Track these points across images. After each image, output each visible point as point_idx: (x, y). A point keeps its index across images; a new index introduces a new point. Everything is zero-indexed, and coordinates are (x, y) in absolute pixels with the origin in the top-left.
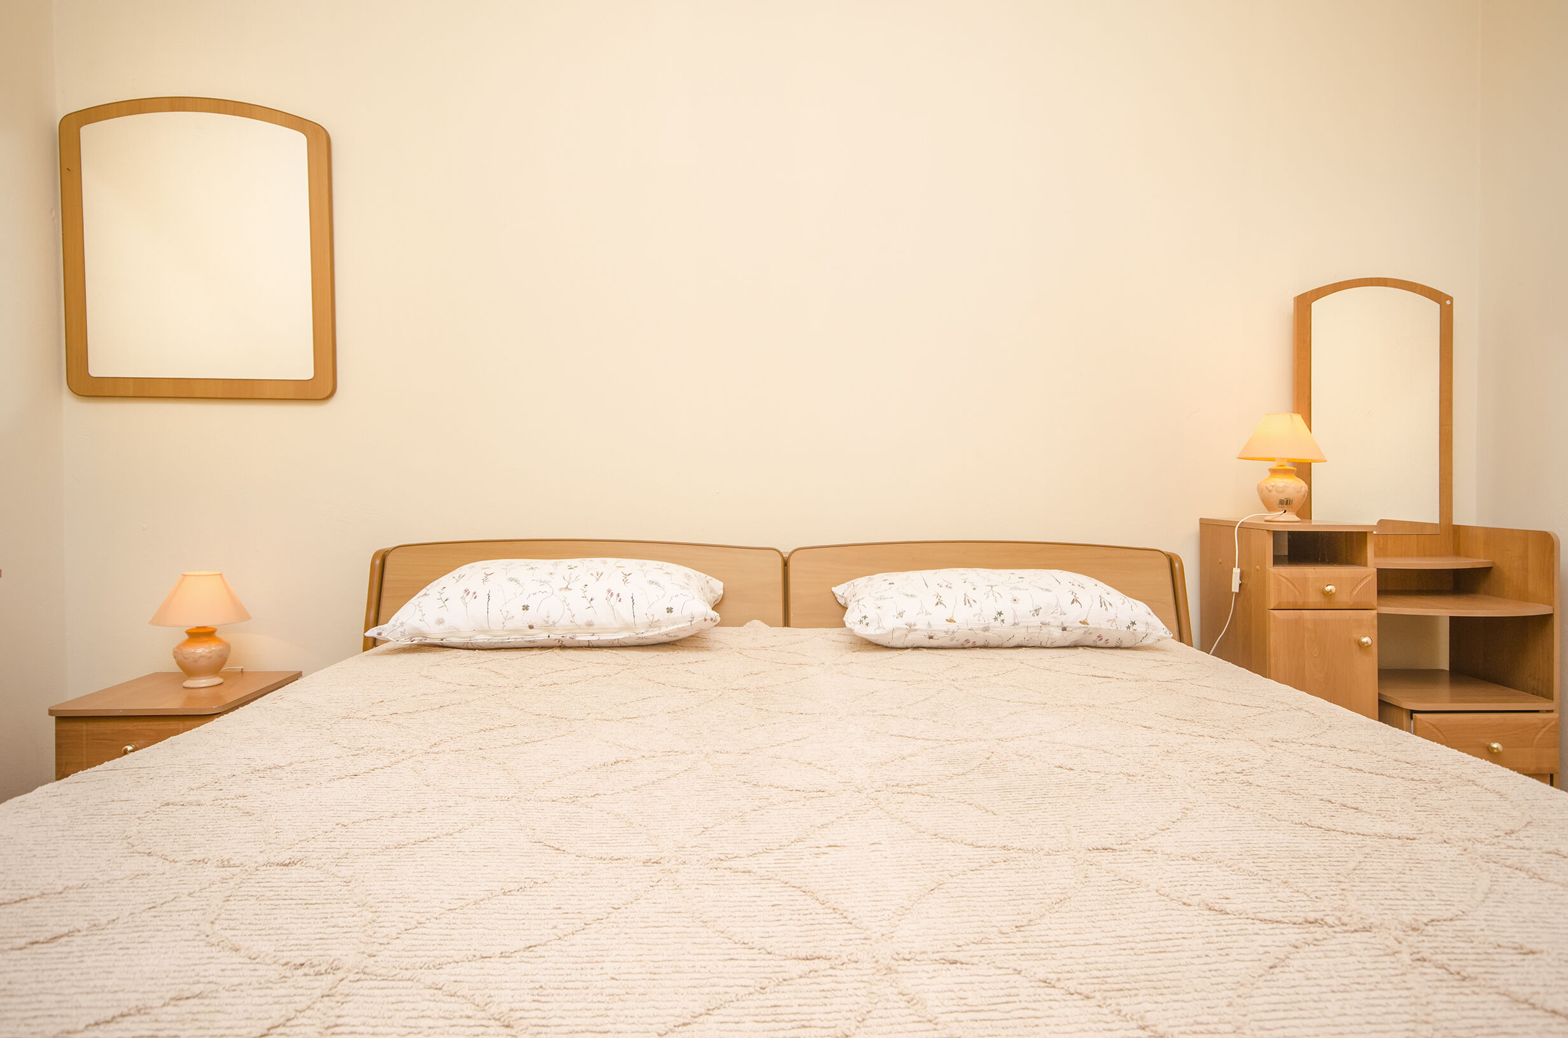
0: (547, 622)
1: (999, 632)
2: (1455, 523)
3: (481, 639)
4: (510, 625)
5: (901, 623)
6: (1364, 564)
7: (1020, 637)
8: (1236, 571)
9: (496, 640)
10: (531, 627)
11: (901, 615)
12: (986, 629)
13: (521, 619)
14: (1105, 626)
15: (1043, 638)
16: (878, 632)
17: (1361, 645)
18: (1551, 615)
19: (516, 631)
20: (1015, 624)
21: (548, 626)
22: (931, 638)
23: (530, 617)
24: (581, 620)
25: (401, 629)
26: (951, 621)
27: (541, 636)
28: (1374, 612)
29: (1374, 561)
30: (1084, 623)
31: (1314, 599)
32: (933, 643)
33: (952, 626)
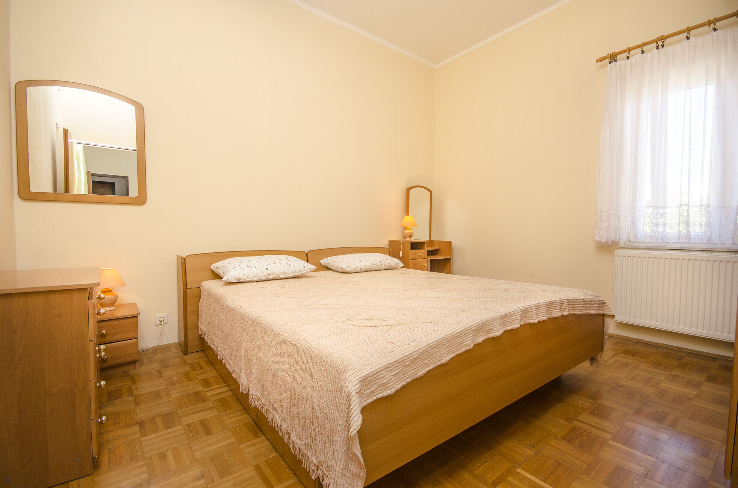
0: (273, 273)
1: (374, 267)
2: (432, 240)
3: (255, 279)
4: (263, 274)
5: (355, 267)
6: (425, 249)
7: (377, 268)
8: (401, 252)
9: (259, 279)
10: (269, 274)
11: (354, 264)
12: (372, 267)
13: (266, 272)
14: (393, 264)
15: (381, 268)
16: (351, 269)
17: (424, 266)
18: (451, 258)
19: (264, 276)
20: (377, 265)
21: (274, 273)
22: (361, 269)
23: (269, 271)
24: (282, 272)
25: (235, 278)
26: (365, 265)
27: (271, 277)
28: (426, 259)
29: (427, 248)
30: (389, 264)
31: (417, 257)
32: (361, 271)
33: (365, 266)
